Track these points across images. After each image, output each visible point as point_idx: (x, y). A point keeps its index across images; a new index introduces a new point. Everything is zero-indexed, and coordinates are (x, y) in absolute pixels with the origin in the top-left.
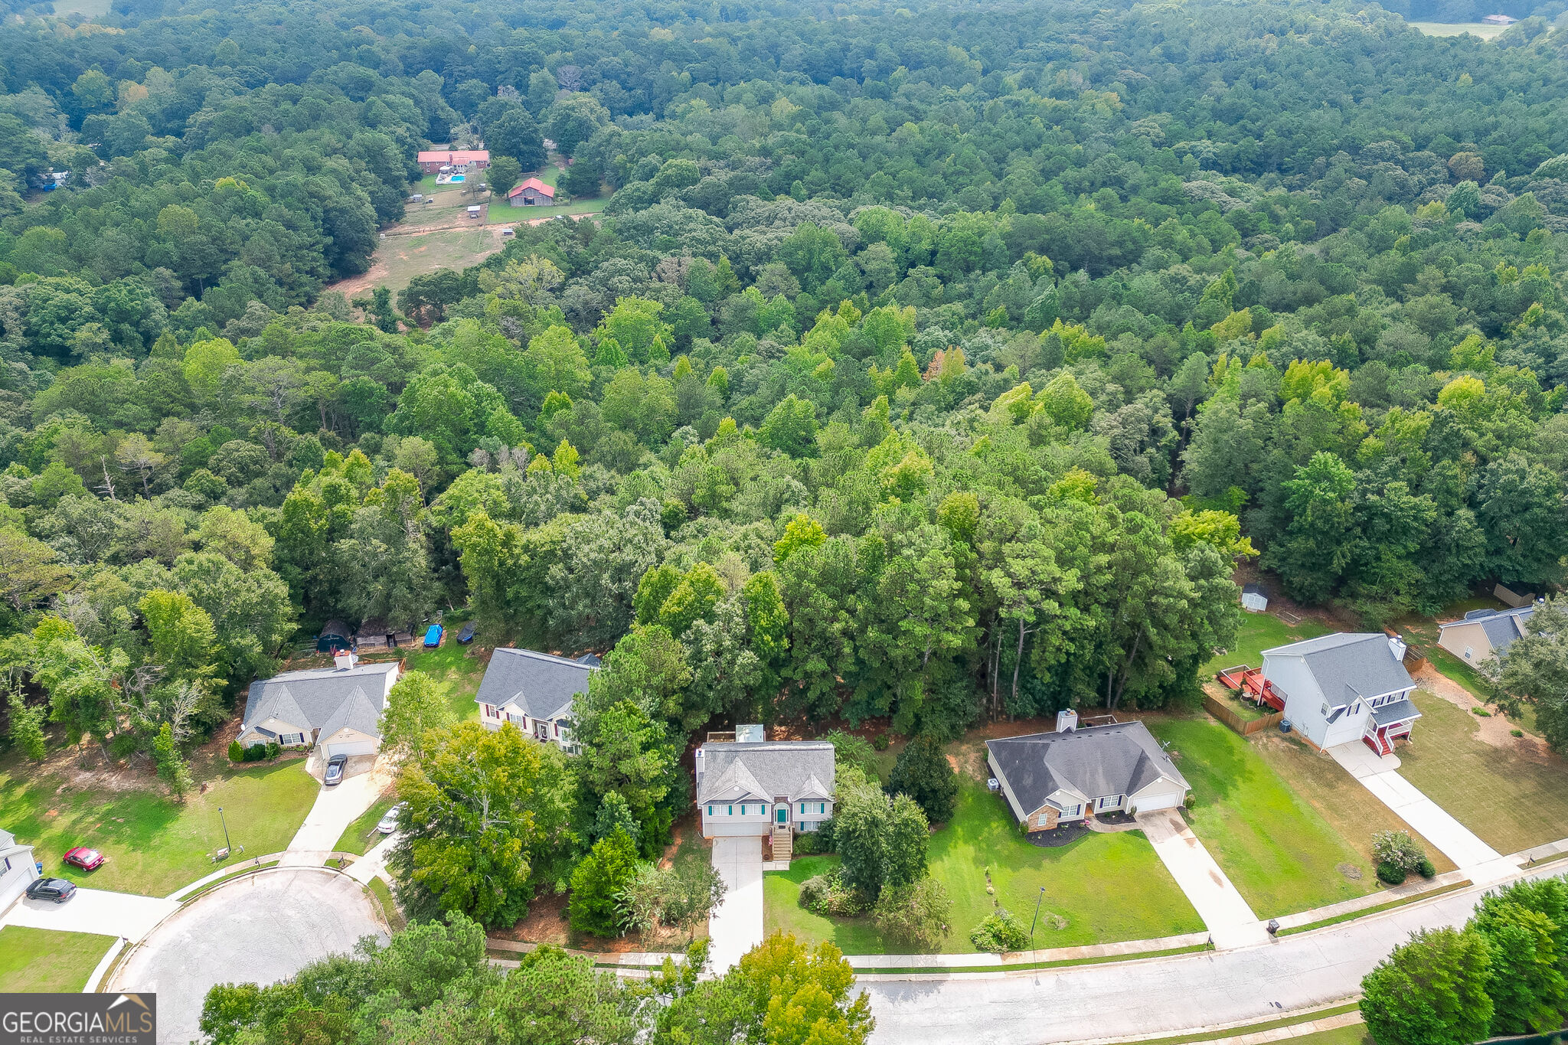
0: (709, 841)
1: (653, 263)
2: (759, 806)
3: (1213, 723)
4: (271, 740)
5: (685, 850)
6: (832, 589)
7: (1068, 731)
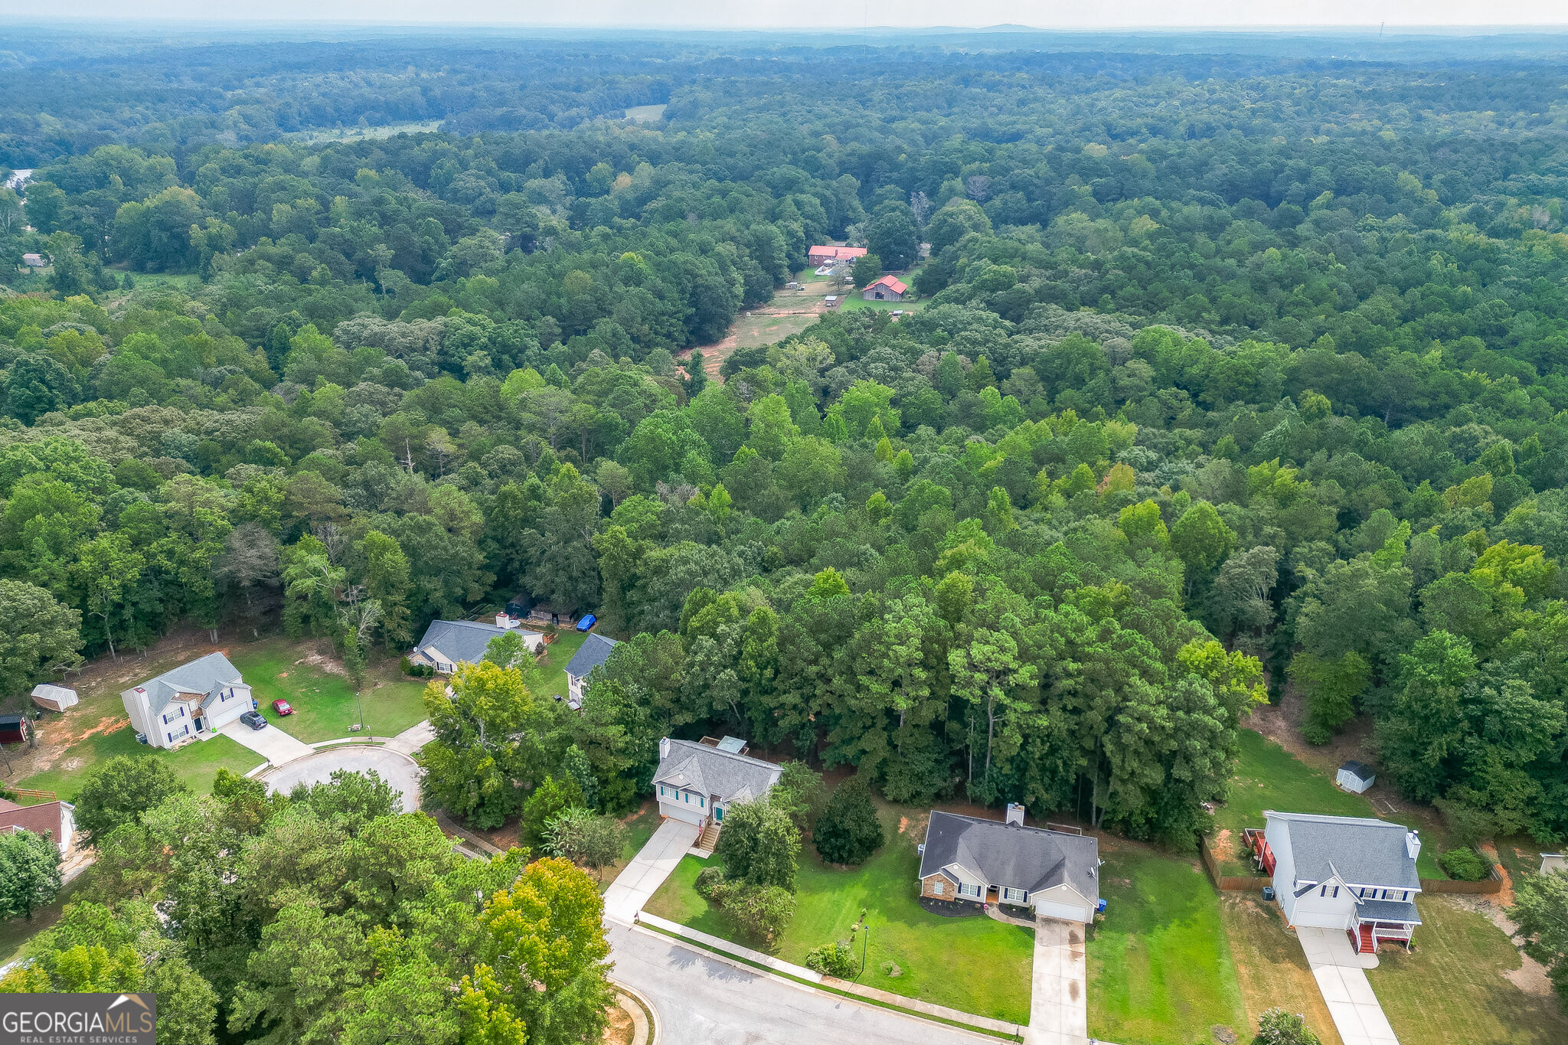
0: (662, 819)
1: (915, 354)
2: (698, 798)
3: (1197, 870)
4: (429, 664)
5: (642, 820)
6: (823, 636)
7: (1013, 824)
